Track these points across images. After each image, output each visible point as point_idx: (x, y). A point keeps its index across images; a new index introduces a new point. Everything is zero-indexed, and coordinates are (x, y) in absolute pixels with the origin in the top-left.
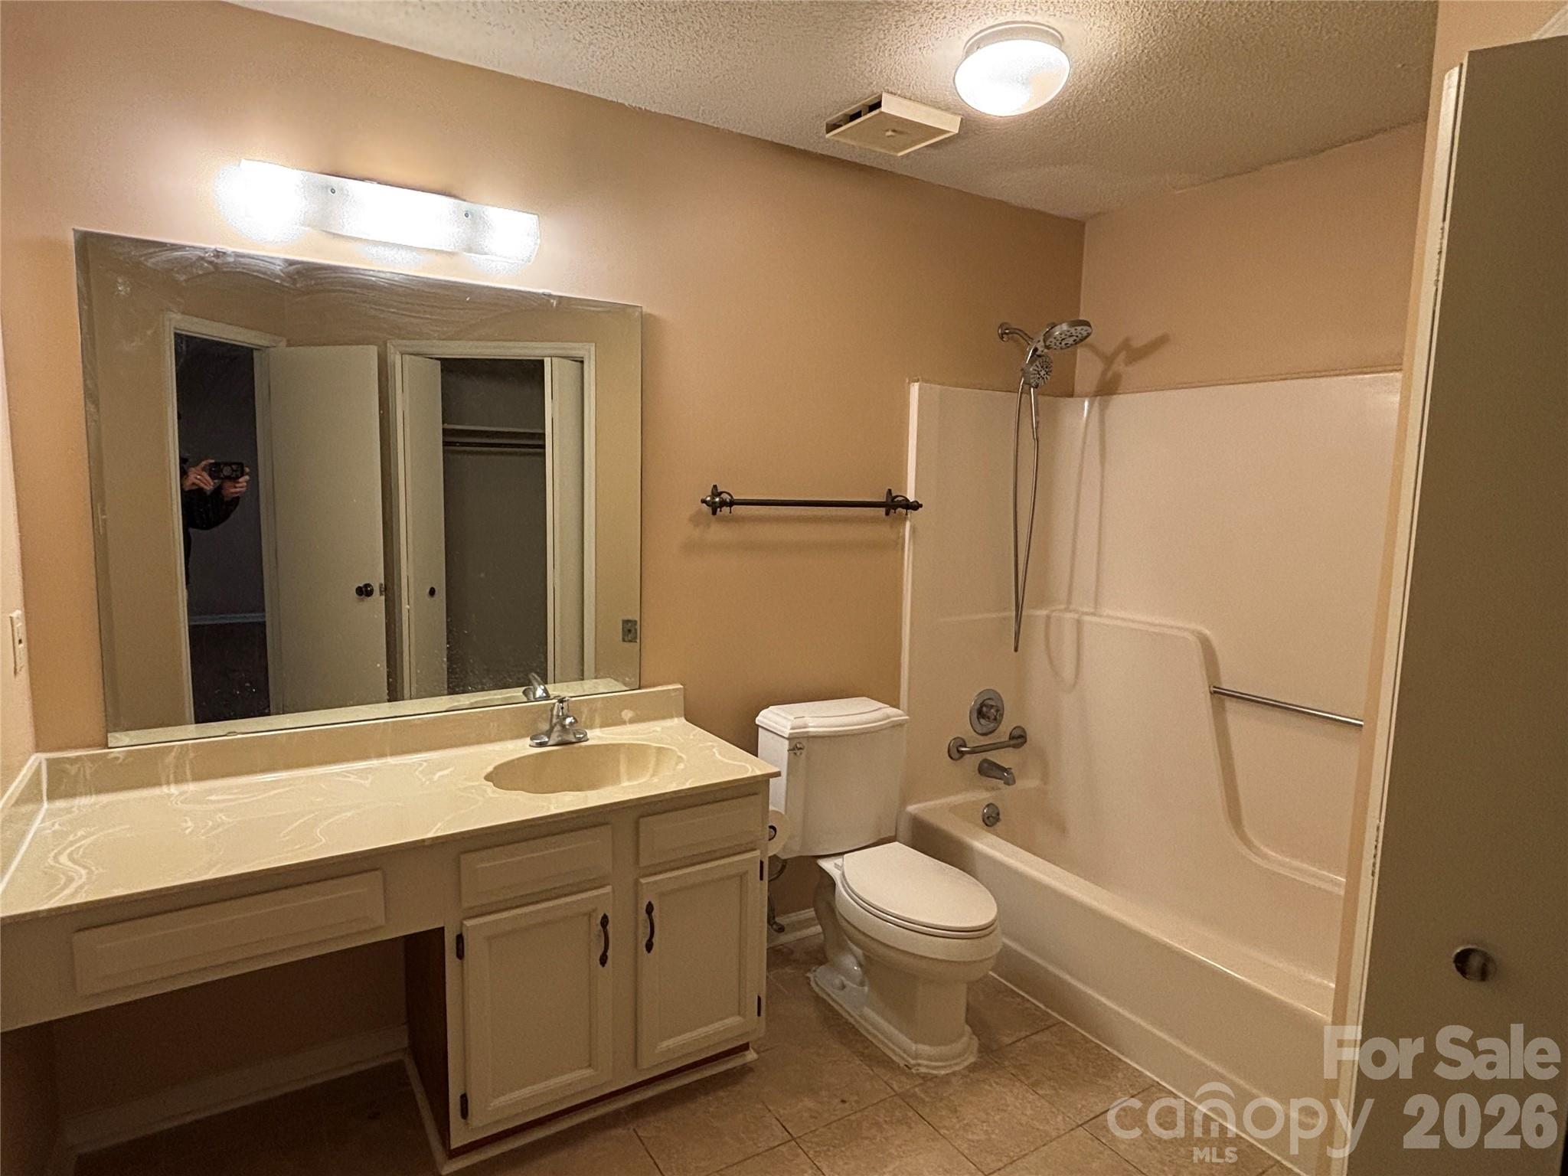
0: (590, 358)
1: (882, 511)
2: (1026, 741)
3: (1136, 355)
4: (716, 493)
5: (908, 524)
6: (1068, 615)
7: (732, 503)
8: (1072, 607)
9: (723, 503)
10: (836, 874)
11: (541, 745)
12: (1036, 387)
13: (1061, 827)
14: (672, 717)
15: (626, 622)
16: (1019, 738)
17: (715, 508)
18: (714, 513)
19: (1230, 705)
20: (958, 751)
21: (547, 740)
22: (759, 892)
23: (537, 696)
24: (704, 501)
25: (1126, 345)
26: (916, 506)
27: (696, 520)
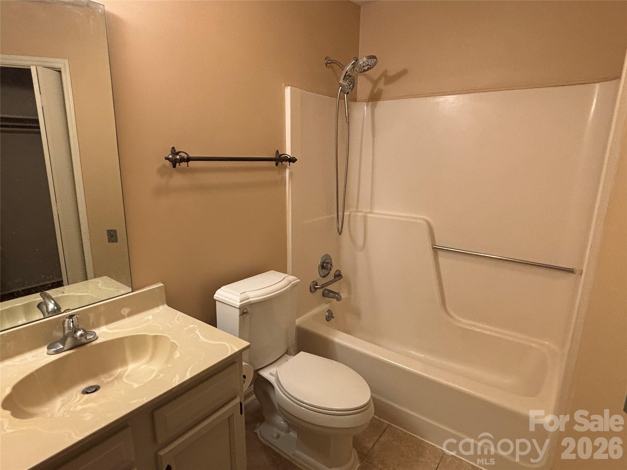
0: (65, 69)
1: (274, 163)
2: (342, 277)
3: (390, 79)
4: (174, 152)
5: (288, 171)
6: (359, 214)
7: (188, 159)
8: (360, 209)
9: (182, 160)
10: (272, 379)
11: (57, 352)
12: (348, 93)
13: (357, 314)
14: (157, 306)
15: (109, 232)
16: (338, 276)
17: (174, 162)
18: (174, 166)
19: (440, 253)
20: (314, 288)
21: (62, 347)
22: (240, 421)
23: (50, 309)
24: (167, 159)
25: (384, 74)
26: (293, 160)
27: (161, 172)
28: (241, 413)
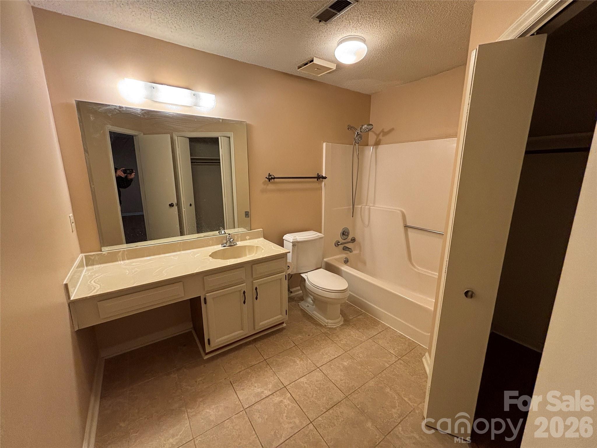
0: (232, 137)
1: (316, 179)
2: (355, 241)
3: (386, 133)
4: (270, 175)
5: (323, 183)
6: (367, 207)
7: (274, 178)
8: (368, 204)
9: (272, 178)
10: (305, 278)
11: (224, 246)
12: (358, 143)
13: (365, 263)
14: (260, 238)
15: (246, 212)
16: (353, 240)
17: (269, 180)
18: (269, 181)
19: (409, 230)
20: (337, 244)
21: (226, 245)
22: (285, 283)
23: (222, 233)
24: (266, 178)
25: (383, 131)
26: (325, 178)
27: (264, 183)
28: (286, 279)
